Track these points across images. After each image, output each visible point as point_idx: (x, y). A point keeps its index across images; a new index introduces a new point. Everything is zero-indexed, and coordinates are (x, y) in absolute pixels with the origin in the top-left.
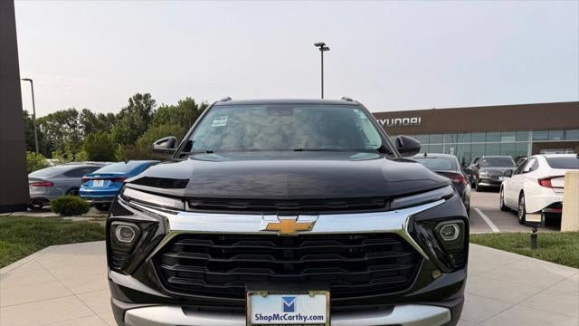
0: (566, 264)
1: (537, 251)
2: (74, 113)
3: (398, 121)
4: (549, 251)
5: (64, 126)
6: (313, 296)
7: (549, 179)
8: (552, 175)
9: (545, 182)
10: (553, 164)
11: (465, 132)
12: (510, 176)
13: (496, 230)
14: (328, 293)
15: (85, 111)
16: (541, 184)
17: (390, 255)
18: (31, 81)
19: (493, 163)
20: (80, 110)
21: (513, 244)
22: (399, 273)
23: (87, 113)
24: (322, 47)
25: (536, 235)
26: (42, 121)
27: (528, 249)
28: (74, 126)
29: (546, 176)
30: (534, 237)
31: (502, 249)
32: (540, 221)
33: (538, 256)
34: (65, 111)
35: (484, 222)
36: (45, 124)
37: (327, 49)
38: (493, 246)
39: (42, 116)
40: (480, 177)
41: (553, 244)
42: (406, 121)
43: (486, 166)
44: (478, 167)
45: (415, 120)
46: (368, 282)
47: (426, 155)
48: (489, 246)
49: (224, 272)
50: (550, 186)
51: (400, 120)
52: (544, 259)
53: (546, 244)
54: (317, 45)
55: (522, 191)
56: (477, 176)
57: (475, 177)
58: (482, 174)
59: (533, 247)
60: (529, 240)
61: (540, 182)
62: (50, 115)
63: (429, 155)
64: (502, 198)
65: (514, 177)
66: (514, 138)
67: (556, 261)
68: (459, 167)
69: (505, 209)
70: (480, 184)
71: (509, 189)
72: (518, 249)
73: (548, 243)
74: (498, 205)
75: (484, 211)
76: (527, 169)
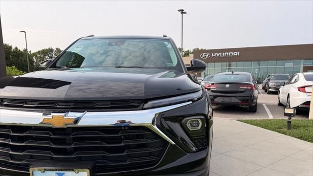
0: (306, 140)
1: (290, 131)
2: (51, 50)
3: (227, 54)
4: (297, 131)
5: (46, 57)
6: (78, 173)
7: (304, 87)
8: (306, 85)
9: (302, 89)
10: (308, 78)
11: (264, 60)
12: (284, 86)
13: (271, 117)
14: (88, 171)
15: (57, 49)
16: (299, 90)
17: (142, 141)
18: (25, 32)
19: (277, 78)
20: (54, 49)
21: (276, 126)
22: (151, 154)
23: (58, 50)
24: (182, 12)
25: (291, 122)
26: (35, 54)
27: (285, 130)
28: (51, 57)
29: (303, 85)
30: (289, 122)
31: (270, 129)
32: (293, 112)
33: (290, 135)
34: (47, 49)
35: (266, 113)
36: (36, 56)
37: (185, 13)
38: (265, 127)
39: (35, 52)
40: (270, 86)
41: (301, 126)
42: (231, 54)
43: (273, 80)
44: (269, 80)
45: (236, 54)
46: (126, 161)
47: (233, 73)
48: (263, 127)
49: (21, 152)
50: (304, 92)
51: (228, 53)
52: (293, 136)
53: (297, 127)
54: (179, 11)
55: (289, 94)
56: (268, 86)
57: (267, 86)
58: (271, 84)
59: (288, 128)
60: (286, 124)
61: (299, 89)
62: (39, 52)
63: (235, 73)
64: (279, 98)
65: (286, 86)
66: (293, 64)
67: (301, 138)
68: (252, 79)
69: (280, 104)
70: (270, 90)
71: (283, 93)
72: (279, 130)
73: (298, 126)
74: (277, 102)
75: (268, 106)
76: (293, 81)
